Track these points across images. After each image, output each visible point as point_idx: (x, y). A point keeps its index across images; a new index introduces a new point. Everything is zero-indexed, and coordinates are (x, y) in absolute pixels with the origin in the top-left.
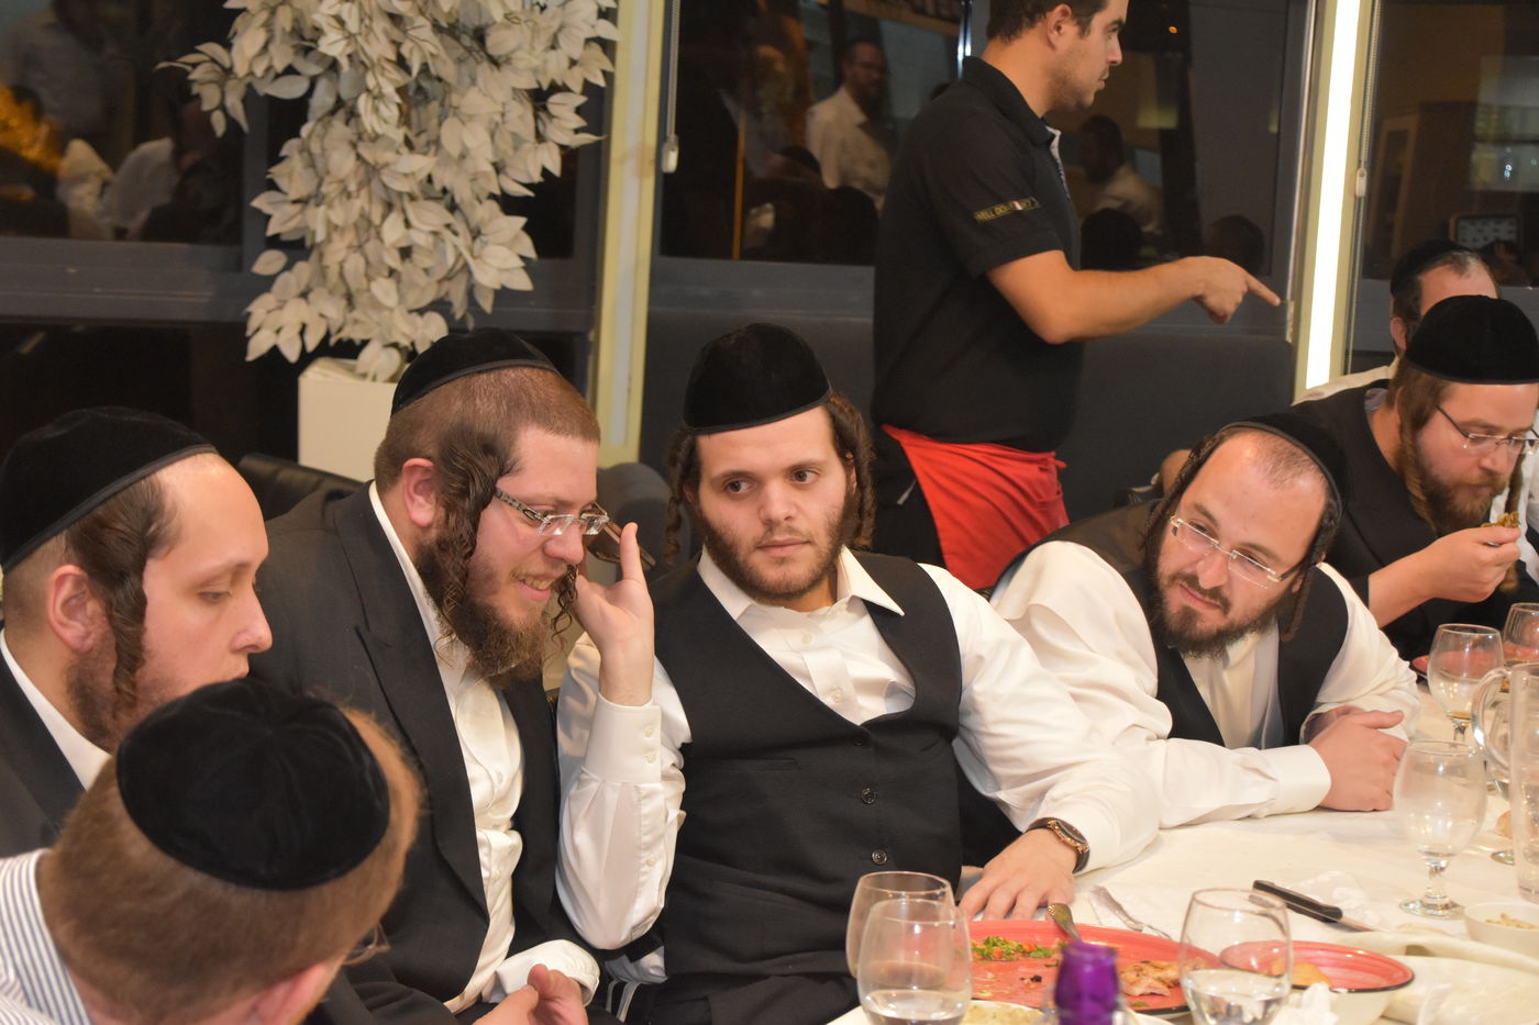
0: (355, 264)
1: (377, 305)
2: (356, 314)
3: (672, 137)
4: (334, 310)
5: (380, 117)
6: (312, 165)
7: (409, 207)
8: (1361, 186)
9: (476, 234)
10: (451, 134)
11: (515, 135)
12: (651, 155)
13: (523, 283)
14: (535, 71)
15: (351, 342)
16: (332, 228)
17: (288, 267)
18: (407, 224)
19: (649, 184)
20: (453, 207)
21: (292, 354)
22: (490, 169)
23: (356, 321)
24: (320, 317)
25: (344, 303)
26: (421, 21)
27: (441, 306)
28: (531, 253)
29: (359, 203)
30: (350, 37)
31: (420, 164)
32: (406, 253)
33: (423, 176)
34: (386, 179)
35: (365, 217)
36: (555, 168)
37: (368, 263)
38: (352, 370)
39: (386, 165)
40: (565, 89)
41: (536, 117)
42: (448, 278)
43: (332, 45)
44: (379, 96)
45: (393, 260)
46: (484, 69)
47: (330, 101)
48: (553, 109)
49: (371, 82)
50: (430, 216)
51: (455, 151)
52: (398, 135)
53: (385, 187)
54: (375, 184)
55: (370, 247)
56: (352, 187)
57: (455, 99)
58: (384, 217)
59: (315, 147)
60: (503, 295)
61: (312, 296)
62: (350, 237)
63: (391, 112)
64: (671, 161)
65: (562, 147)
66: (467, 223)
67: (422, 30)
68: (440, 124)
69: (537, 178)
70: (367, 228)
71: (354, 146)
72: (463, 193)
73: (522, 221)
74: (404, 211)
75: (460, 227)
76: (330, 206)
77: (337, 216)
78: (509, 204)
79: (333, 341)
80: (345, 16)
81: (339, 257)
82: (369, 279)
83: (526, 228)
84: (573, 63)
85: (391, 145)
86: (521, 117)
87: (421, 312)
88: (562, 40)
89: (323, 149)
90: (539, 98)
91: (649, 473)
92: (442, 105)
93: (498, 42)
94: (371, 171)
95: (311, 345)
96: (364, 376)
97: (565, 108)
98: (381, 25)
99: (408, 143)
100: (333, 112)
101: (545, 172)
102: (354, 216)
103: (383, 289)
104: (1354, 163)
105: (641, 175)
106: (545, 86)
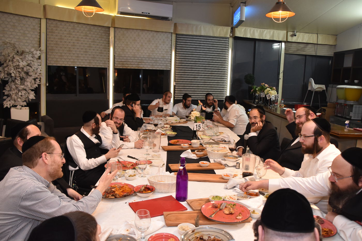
1: (18, 101)
2: (16, 102)
3: (47, 82)
5: (18, 82)
6: (10, 87)
7: (21, 91)
8: (114, 85)
9: (29, 93)
10: (26, 83)
11: (33, 83)
12: (45, 84)
13: (34, 98)
14: (34, 77)
15: (15, 105)
16: (13, 93)
17: (7, 98)
19: (45, 87)
20: (26, 91)
21: (9, 107)
22: (30, 87)
23: (16, 103)
24: (12, 102)
25: (14, 101)
26: (22, 72)
27: (25, 101)
28: (35, 95)
29: (16, 91)
30: (15, 74)
31: (22, 87)
32: (21, 96)
33: (23, 88)
34: (19, 88)
35: (16, 92)
36: (37, 86)
37: (17, 97)
38: (16, 108)
39: (19, 87)
40: (38, 78)
41: (34, 81)
42: (26, 98)
43: (13, 75)
44: (18, 80)
45: (20, 97)
46: (29, 77)
47: (11, 80)
48: (36, 80)
50: (24, 92)
51: (26, 85)
52: (20, 84)
53: (19, 89)
54: (17, 89)
56: (15, 89)
57: (26, 80)
58: (19, 92)
59: (10, 85)
60: (32, 100)
61: (10, 101)
62: (15, 94)
63: (19, 81)
64: (48, 85)
65: (38, 84)
66: (28, 92)
67: (23, 73)
68: (24, 82)
69: (35, 87)
70: (17, 94)
71: (15, 85)
72: (27, 89)
73: (34, 92)
74: (21, 92)
75: (27, 93)
76: (12, 91)
77: (13, 92)
78: (32, 90)
79: (13, 105)
80: (14, 72)
81: (14, 96)
82: (17, 99)
83: (34, 93)
84: (38, 75)
85: (19, 85)
86: (33, 81)
87: (23, 102)
88: (37, 73)
89: (11, 85)
90: (35, 79)
91: (47, 116)
92: (24, 80)
93: (30, 74)
94: (17, 88)
95: (11, 106)
96: (17, 109)
97: (38, 80)
98: (18, 72)
99: (21, 84)
100: (11, 81)
102: (15, 92)
103: (19, 100)
104: (113, 83)
106: (36, 78)
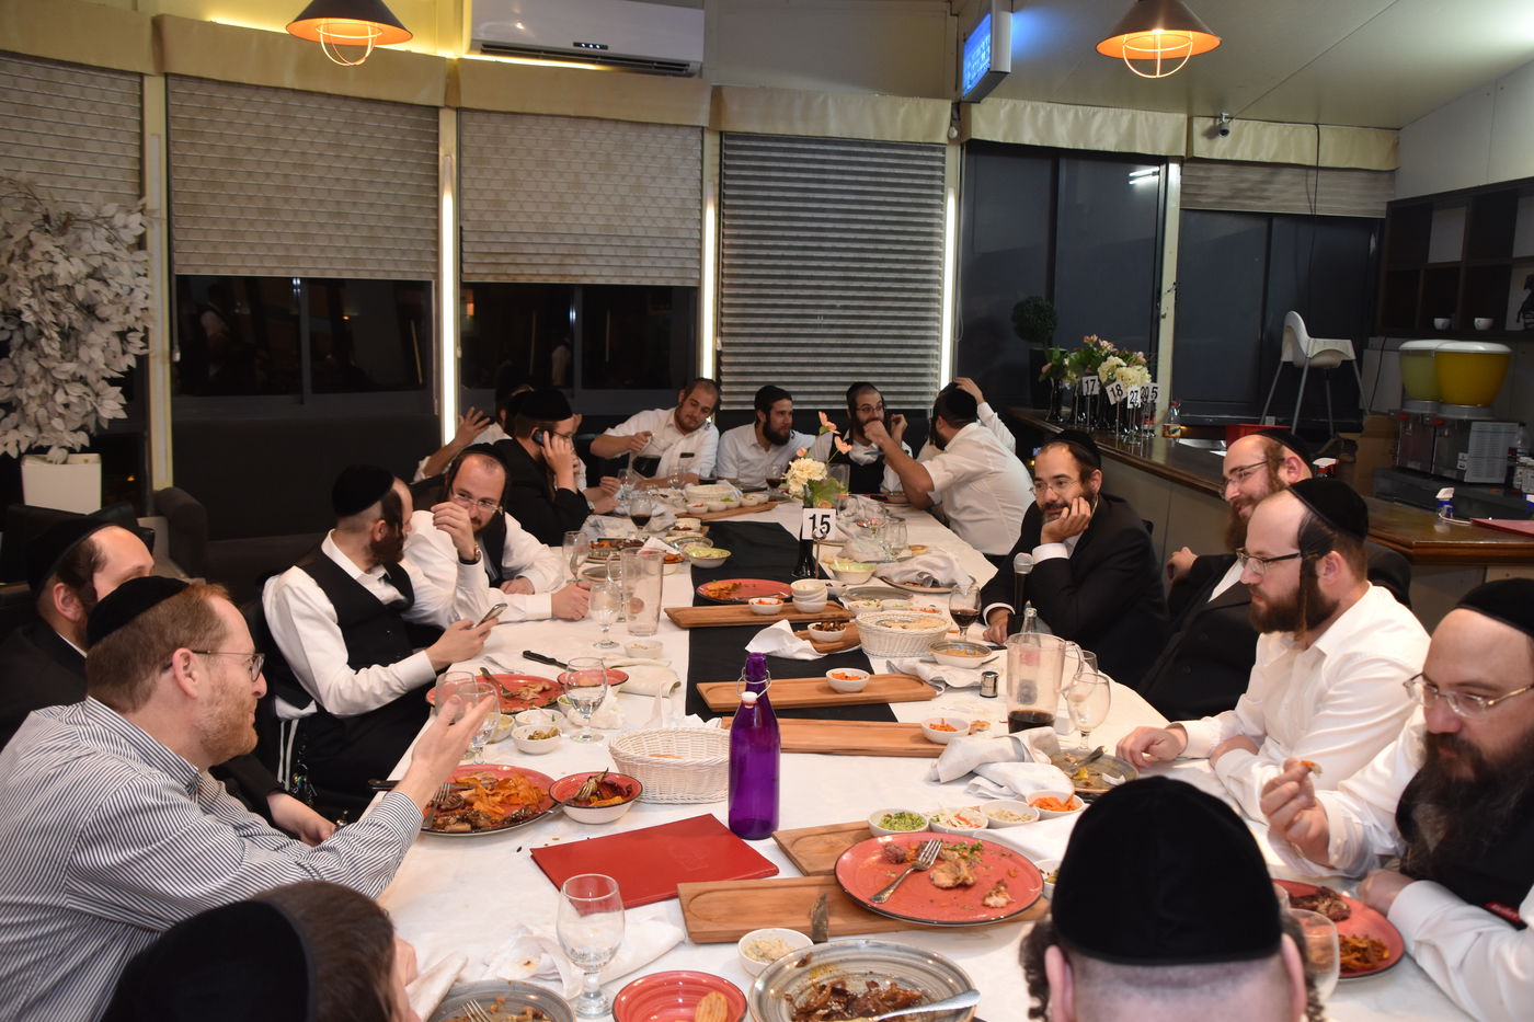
0: (42, 413)
1: (55, 430)
2: (43, 435)
3: (176, 347)
4: (32, 433)
5: (52, 347)
6: (15, 369)
7: (66, 386)
8: (459, 353)
9: (97, 395)
10: (83, 353)
11: (114, 352)
12: (167, 354)
13: (123, 415)
14: (120, 323)
15: (41, 447)
16: (30, 397)
17: (6, 416)
18: (67, 394)
19: (168, 366)
20: (86, 384)
21: (14, 454)
22: (104, 367)
23: (43, 438)
24: (27, 435)
25: (36, 429)
26: (69, 305)
27: (83, 428)
28: (124, 402)
29: (42, 386)
30: (35, 313)
31: (70, 367)
32: (66, 406)
33: (71, 372)
34: (55, 375)
35: (45, 392)
36: (133, 364)
37: (48, 412)
38: (44, 460)
39: (54, 368)
40: (135, 330)
41: (122, 343)
42: (87, 415)
43: (28, 317)
44: (50, 339)
45: (61, 410)
46: (96, 324)
47: (21, 340)
48: (129, 339)
49: (46, 333)
50: (76, 390)
51: (86, 360)
52: (58, 354)
53: (54, 377)
54: (49, 377)
55: (49, 404)
56: (38, 379)
57: (83, 337)
58: (55, 391)
59: (17, 362)
60: (113, 421)
61: (20, 428)
62: (38, 401)
63: (56, 345)
64: (177, 357)
65: (136, 356)
66: (93, 390)
67: (70, 308)
68: (77, 349)
69: (125, 369)
70: (46, 398)
71: (36, 360)
72: (92, 377)
73: (120, 388)
74: (64, 388)
75: (91, 394)
76: (28, 387)
77: (32, 392)
78: (112, 382)
79: (33, 447)
80: (32, 304)
81: (35, 410)
82: (49, 418)
83: (122, 392)
84: (137, 319)
85: (55, 359)
86: (116, 344)
87: (75, 431)
88: (131, 310)
89: (20, 362)
90: (122, 336)
91: (178, 490)
92: (76, 339)
93: (102, 311)
94: (46, 371)
95: (23, 449)
96: (51, 462)
97: (135, 339)
98: (48, 307)
99: (63, 357)
100: (23, 345)
101: (129, 367)
102: (40, 390)
103: (57, 423)
104: (456, 346)
105: (164, 363)
106: (126, 329)
